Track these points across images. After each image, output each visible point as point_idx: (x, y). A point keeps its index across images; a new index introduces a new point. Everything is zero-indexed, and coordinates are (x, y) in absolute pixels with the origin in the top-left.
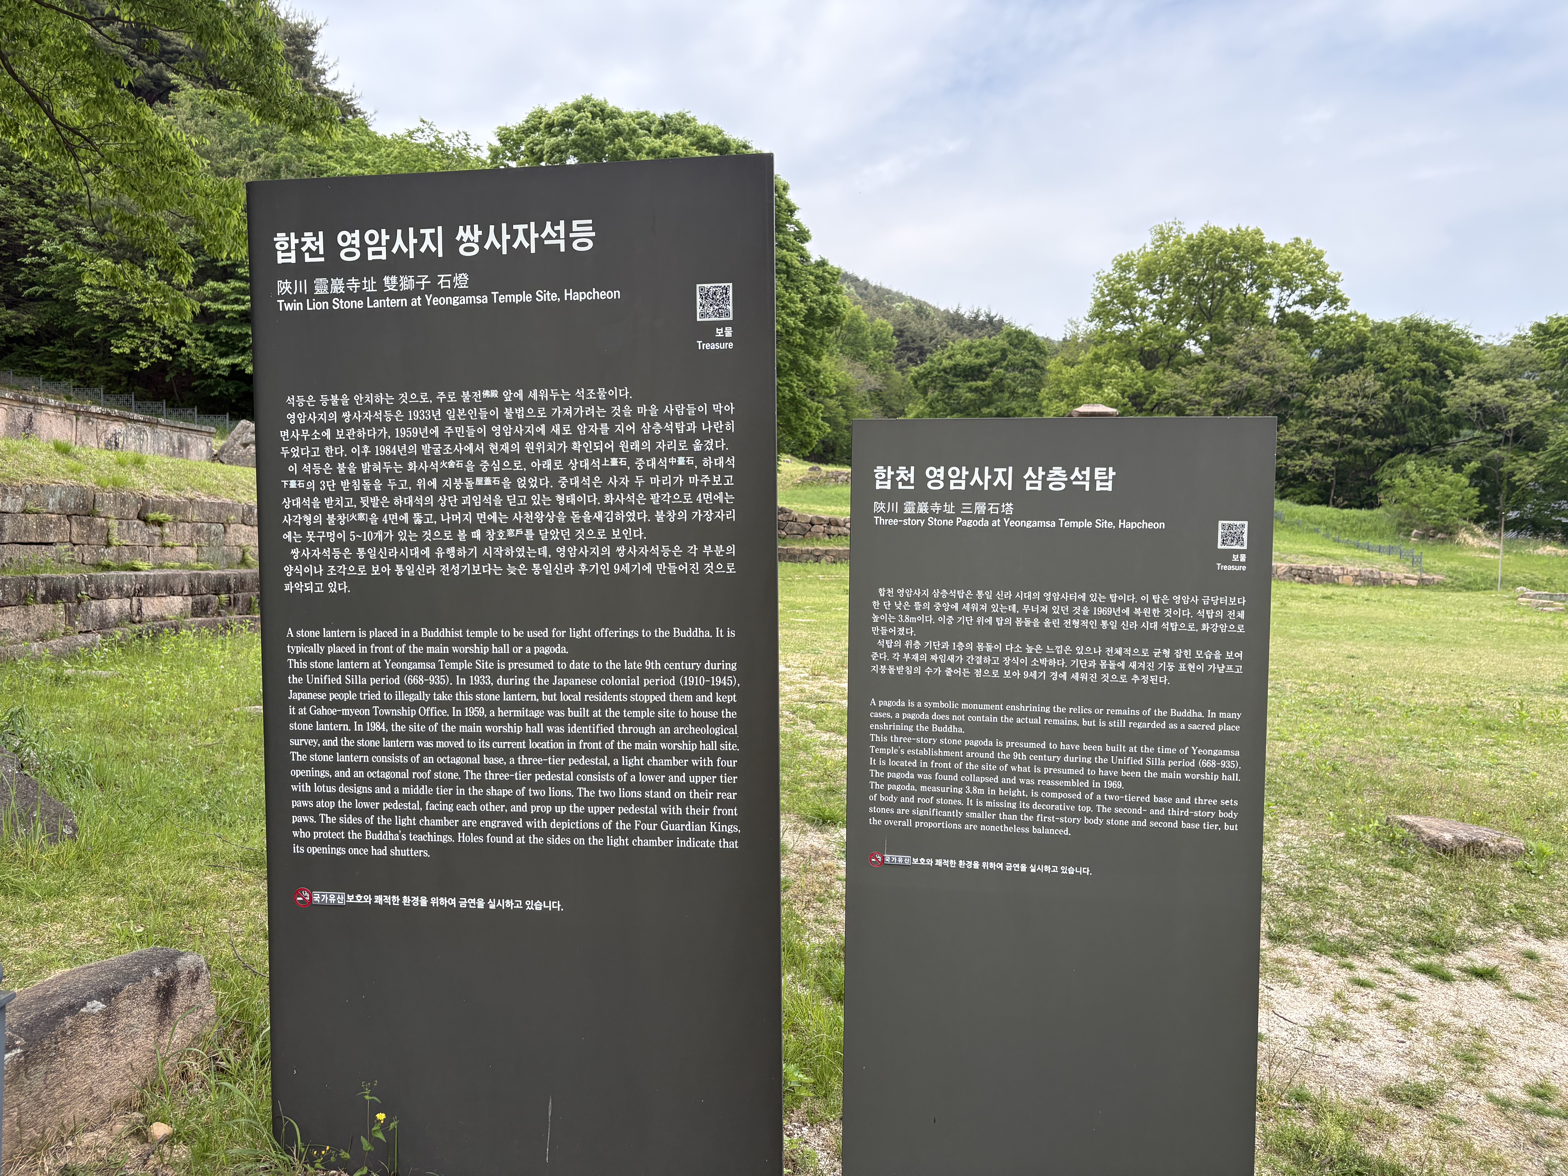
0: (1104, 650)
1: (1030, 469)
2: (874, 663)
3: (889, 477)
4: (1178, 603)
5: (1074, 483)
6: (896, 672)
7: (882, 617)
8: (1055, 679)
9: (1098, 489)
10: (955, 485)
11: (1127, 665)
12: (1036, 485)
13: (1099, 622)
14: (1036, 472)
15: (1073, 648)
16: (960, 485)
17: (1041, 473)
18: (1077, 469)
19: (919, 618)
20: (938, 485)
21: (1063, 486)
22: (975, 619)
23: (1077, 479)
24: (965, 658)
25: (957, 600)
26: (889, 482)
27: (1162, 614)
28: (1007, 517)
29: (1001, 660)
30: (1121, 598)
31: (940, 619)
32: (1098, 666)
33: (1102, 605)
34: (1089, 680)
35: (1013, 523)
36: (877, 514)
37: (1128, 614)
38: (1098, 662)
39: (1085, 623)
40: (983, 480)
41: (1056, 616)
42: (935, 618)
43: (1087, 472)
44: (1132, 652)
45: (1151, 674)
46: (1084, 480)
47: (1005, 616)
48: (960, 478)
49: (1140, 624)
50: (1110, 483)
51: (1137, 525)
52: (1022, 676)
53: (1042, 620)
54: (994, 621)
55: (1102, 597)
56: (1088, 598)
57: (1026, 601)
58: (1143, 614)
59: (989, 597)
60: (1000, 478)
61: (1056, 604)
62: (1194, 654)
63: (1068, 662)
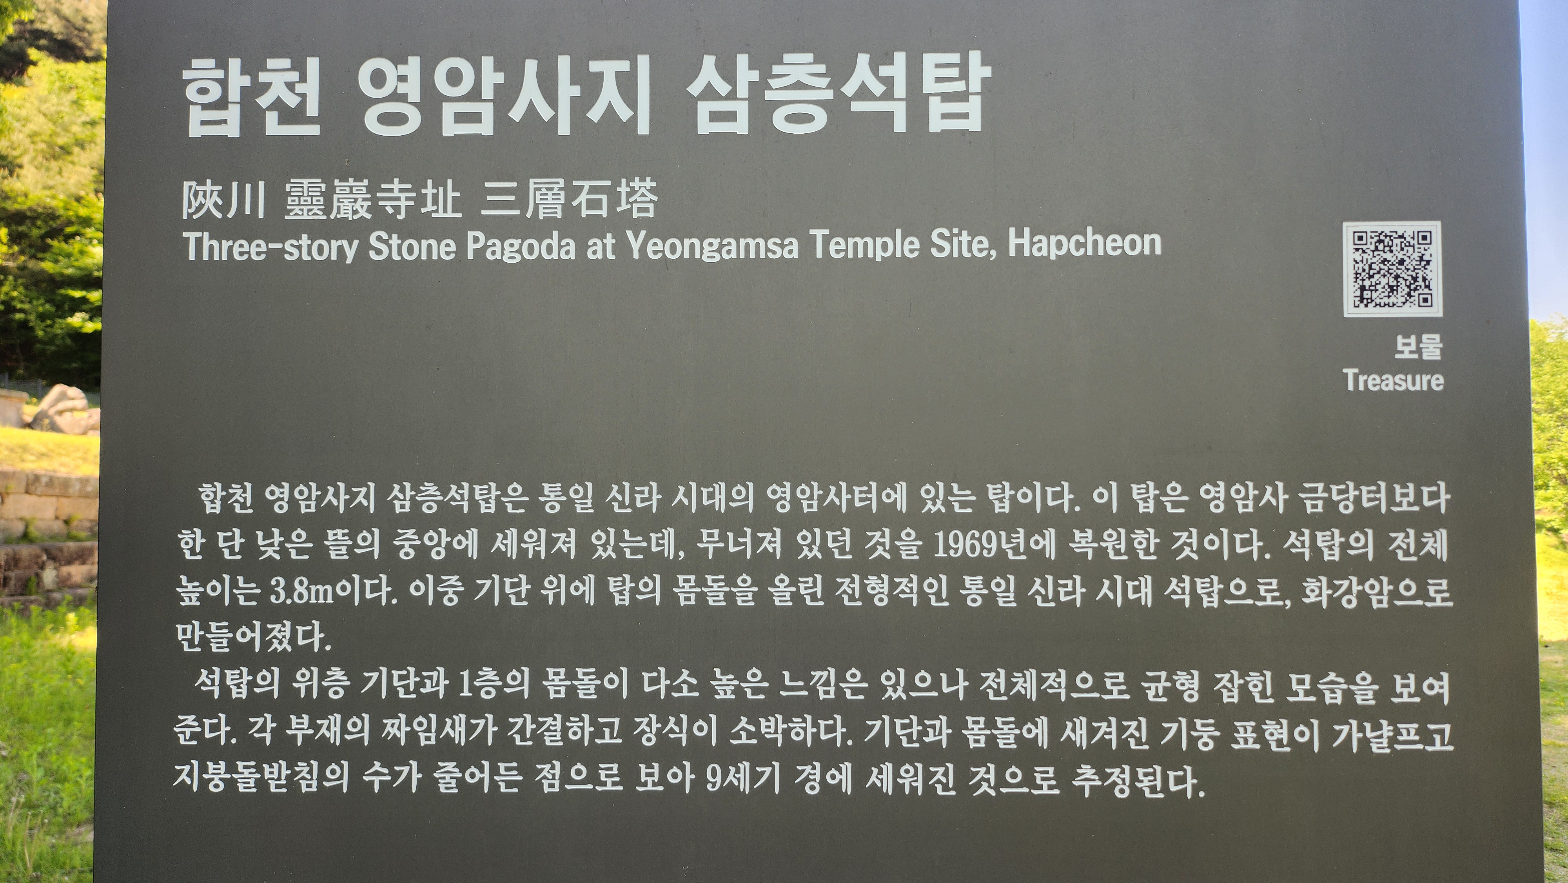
0: (975, 681)
1: (709, 61)
2: (186, 755)
3: (234, 95)
4: (1218, 508)
5: (857, 107)
6: (262, 784)
7: (213, 588)
8: (813, 790)
9: (936, 125)
10: (460, 118)
11: (1055, 730)
12: (731, 116)
13: (956, 584)
14: (728, 73)
15: (871, 675)
16: (476, 118)
17: (746, 75)
18: (863, 59)
19: (343, 588)
20: (400, 119)
21: (821, 119)
22: (537, 584)
23: (864, 93)
24: (503, 726)
25: (475, 518)
26: (233, 114)
27: (1166, 548)
28: (636, 226)
29: (628, 729)
30: (1025, 496)
31: (416, 589)
32: (958, 739)
33: (965, 524)
34: (929, 789)
35: (657, 248)
36: (192, 225)
37: (1051, 553)
38: (957, 724)
39: (908, 587)
40: (552, 101)
41: (809, 567)
42: (399, 587)
43: (898, 69)
44: (1071, 687)
45: (1137, 760)
46: (888, 95)
47: (638, 571)
48: (475, 95)
49: (1092, 585)
50: (974, 106)
51: (1069, 245)
52: (700, 782)
53: (763, 582)
54: (602, 587)
55: (961, 495)
56: (915, 500)
57: (708, 517)
58: (1100, 552)
59: (584, 506)
60: (610, 94)
61: (809, 522)
62: (1282, 688)
63: (856, 729)
